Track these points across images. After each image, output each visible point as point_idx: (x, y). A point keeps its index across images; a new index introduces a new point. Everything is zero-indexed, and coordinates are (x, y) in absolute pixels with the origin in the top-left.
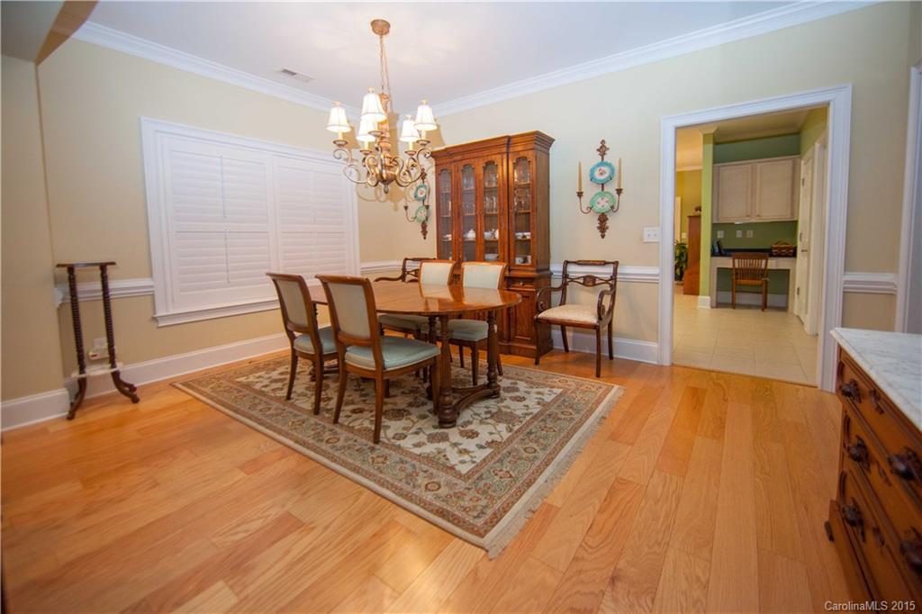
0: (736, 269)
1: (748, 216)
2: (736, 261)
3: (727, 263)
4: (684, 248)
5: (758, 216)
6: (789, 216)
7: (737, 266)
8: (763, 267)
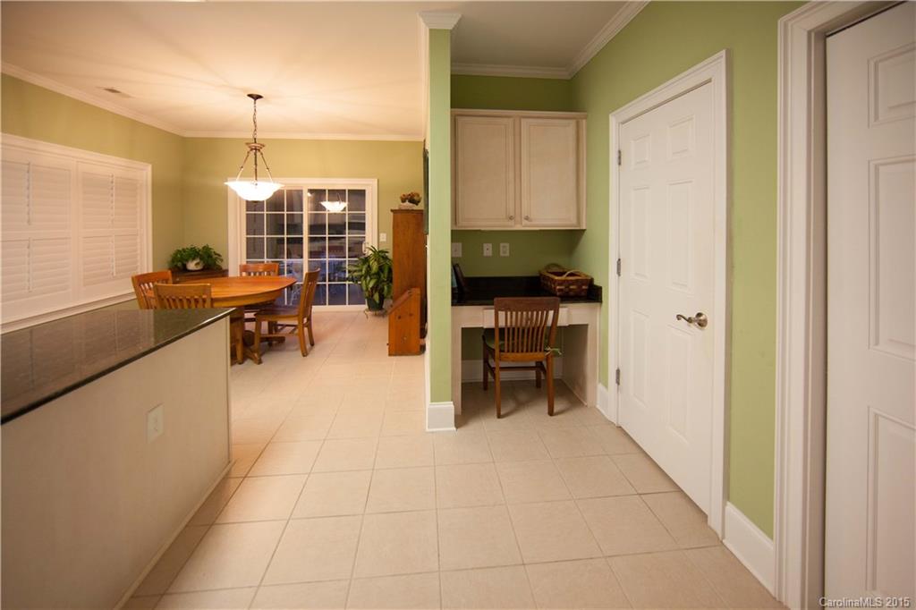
0: (502, 330)
1: (511, 218)
2: (502, 314)
3: (483, 317)
4: (386, 258)
5: (527, 218)
6: (574, 221)
7: (502, 324)
8: (549, 322)
